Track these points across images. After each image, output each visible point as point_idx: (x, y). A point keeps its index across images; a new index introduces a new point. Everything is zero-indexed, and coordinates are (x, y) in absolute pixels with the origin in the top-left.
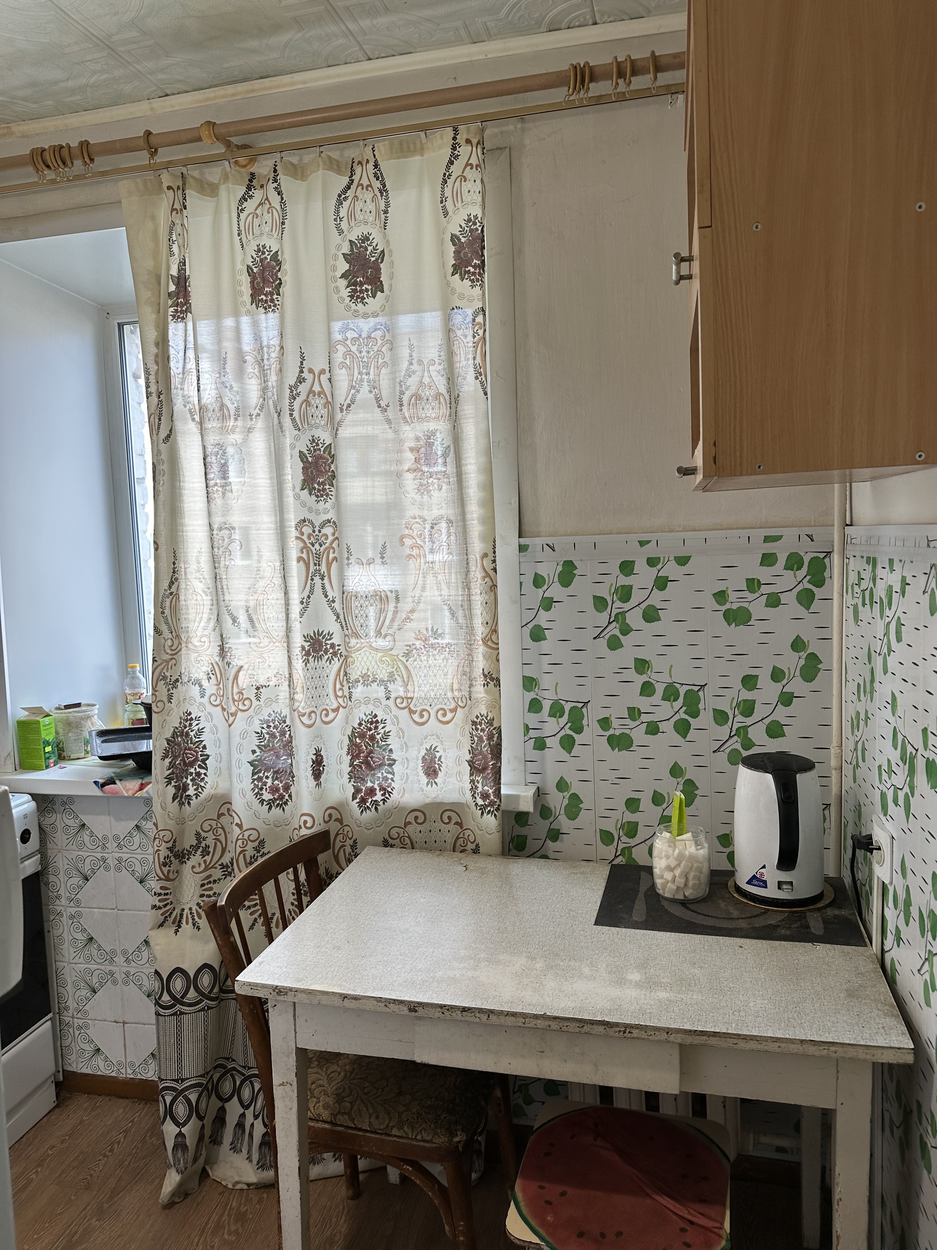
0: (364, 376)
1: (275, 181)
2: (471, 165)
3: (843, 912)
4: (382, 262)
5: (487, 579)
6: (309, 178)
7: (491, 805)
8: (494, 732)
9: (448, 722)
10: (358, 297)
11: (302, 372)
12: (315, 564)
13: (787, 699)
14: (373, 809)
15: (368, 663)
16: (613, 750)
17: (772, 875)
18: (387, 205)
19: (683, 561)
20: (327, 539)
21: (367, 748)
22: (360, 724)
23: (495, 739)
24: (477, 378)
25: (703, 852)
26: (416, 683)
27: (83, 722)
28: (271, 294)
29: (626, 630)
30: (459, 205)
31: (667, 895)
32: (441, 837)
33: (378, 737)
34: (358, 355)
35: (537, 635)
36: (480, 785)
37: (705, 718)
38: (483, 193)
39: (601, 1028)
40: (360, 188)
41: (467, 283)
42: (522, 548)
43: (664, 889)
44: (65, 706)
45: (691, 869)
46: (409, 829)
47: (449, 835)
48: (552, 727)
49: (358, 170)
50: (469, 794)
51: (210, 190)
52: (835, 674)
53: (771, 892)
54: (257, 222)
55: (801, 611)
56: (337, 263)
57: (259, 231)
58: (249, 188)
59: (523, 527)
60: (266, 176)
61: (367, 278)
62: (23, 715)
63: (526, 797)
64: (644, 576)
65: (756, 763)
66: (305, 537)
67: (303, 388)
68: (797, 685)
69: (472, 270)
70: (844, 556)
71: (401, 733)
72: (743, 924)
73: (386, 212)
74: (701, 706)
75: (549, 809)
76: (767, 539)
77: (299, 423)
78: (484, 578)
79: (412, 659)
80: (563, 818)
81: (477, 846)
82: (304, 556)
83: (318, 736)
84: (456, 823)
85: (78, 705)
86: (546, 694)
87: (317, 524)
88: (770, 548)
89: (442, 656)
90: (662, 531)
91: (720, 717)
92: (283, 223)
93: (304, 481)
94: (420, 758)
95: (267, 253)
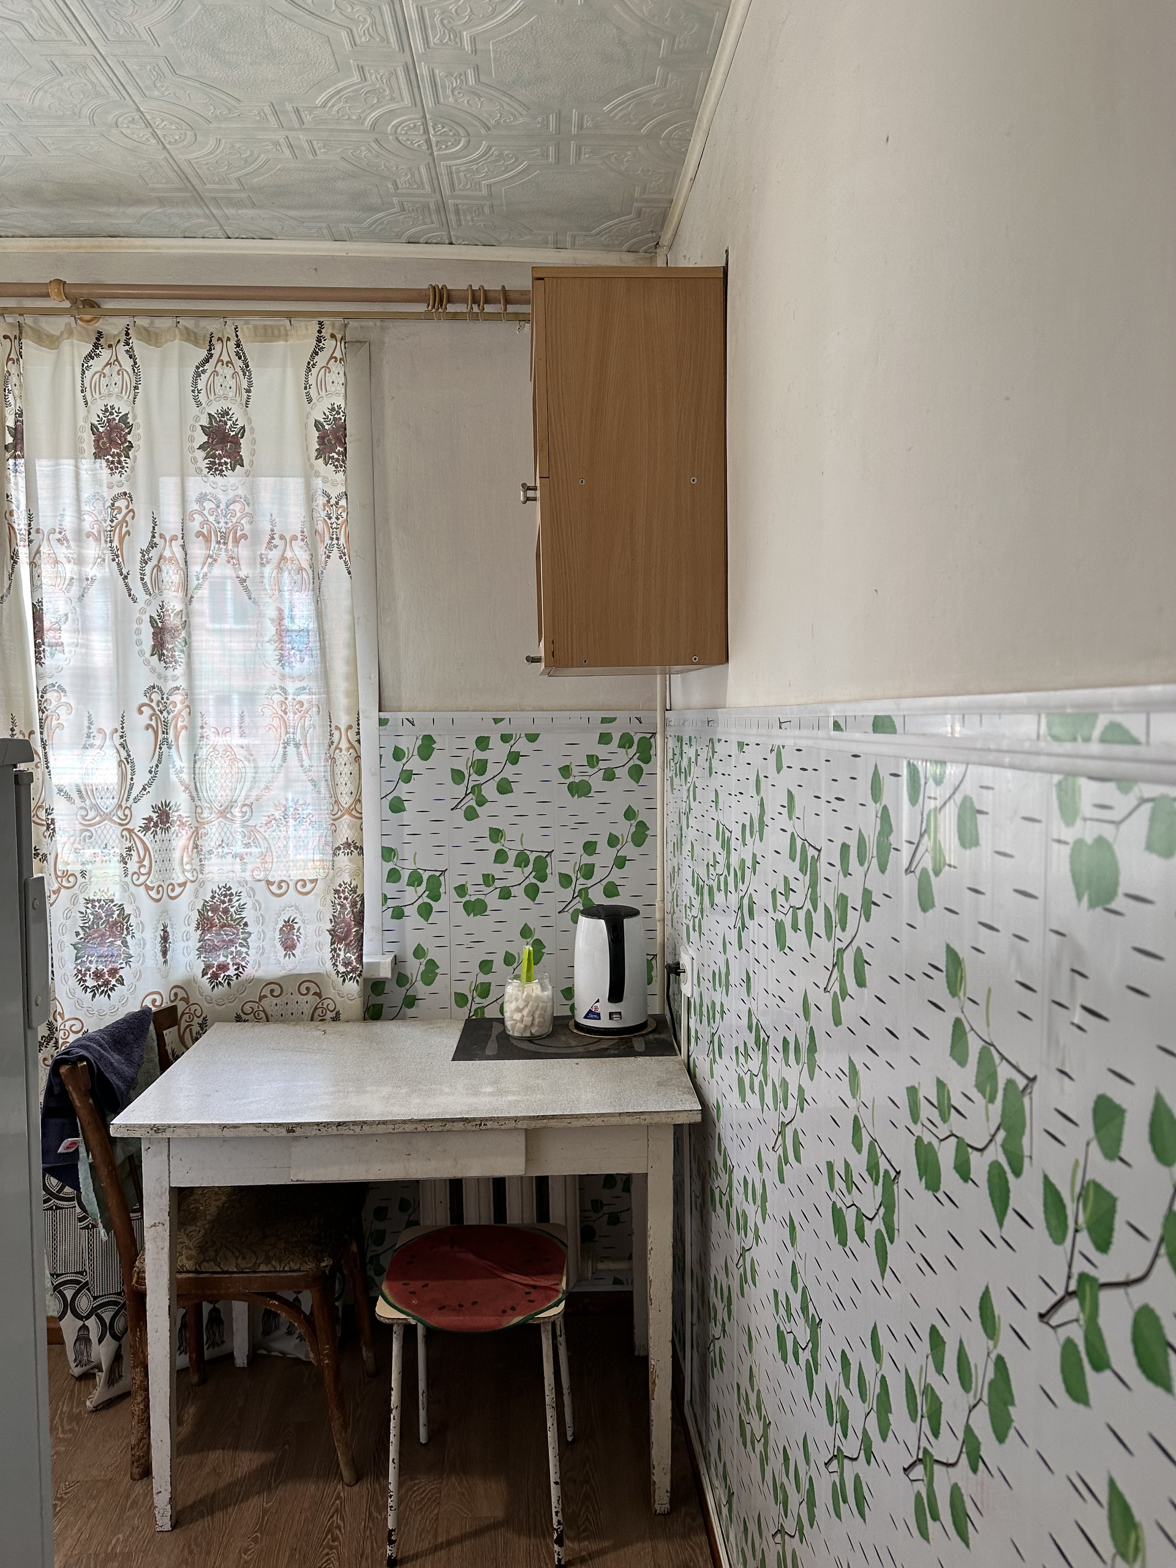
0: (222, 546)
1: (127, 344)
2: (335, 358)
3: (663, 1036)
4: (242, 437)
5: (351, 751)
6: (165, 346)
7: (352, 971)
8: (358, 899)
9: (307, 893)
10: (216, 469)
11: (154, 537)
12: (163, 733)
13: (620, 862)
14: (225, 984)
15: (223, 834)
16: (469, 915)
17: (605, 1008)
18: (250, 384)
19: (532, 738)
20: (175, 706)
21: (220, 922)
22: (213, 897)
23: (358, 906)
24: (341, 558)
25: (548, 993)
26: (274, 854)
28: (119, 455)
29: (481, 802)
30: (323, 393)
31: (516, 1034)
32: (298, 1009)
33: (232, 910)
34: (216, 525)
35: (397, 806)
36: (342, 953)
37: (552, 882)
38: (345, 385)
39: (461, 1124)
40: (220, 363)
41: (331, 468)
42: (382, 722)
43: (513, 1030)
45: (537, 1009)
46: (264, 1002)
47: (307, 1006)
48: (412, 895)
49: (218, 346)
50: (329, 965)
51: (51, 342)
52: (659, 838)
53: (604, 1023)
54: (104, 382)
55: (632, 785)
56: (195, 434)
57: (107, 392)
58: (96, 346)
59: (383, 702)
60: (115, 336)
61: (226, 451)
63: (385, 963)
64: (497, 752)
65: (592, 912)
66: (154, 704)
67: (154, 553)
68: (629, 850)
69: (336, 456)
70: (665, 737)
71: (257, 906)
72: (580, 1050)
73: (248, 391)
74: (548, 871)
75: (406, 977)
76: (604, 720)
77: (150, 588)
78: (348, 749)
79: (271, 829)
80: (419, 985)
81: (338, 1013)
82: (153, 723)
83: (165, 912)
84: (315, 994)
86: (406, 864)
87: (166, 691)
88: (606, 728)
89: (303, 827)
90: (514, 710)
91: (565, 880)
92: (136, 388)
93: (154, 646)
94: (278, 930)
95: (115, 414)
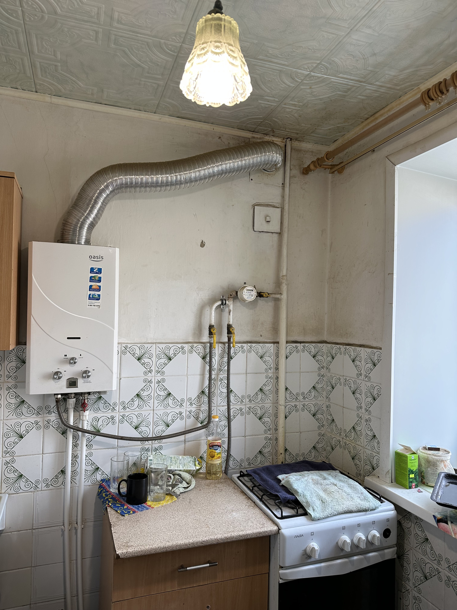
27: (438, 463)
44: (429, 448)
62: (400, 449)
85: (438, 449)
